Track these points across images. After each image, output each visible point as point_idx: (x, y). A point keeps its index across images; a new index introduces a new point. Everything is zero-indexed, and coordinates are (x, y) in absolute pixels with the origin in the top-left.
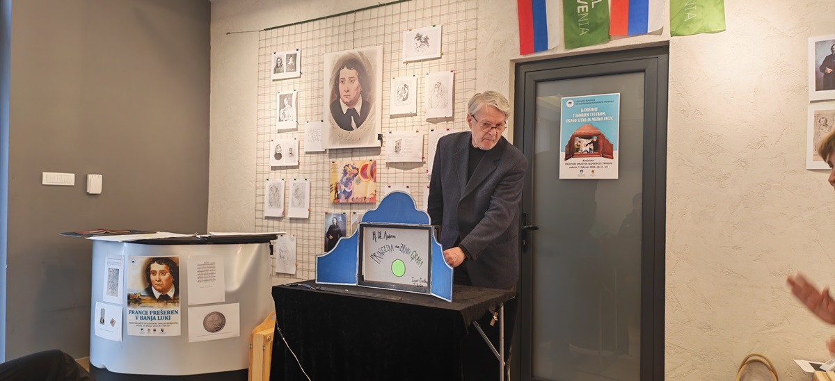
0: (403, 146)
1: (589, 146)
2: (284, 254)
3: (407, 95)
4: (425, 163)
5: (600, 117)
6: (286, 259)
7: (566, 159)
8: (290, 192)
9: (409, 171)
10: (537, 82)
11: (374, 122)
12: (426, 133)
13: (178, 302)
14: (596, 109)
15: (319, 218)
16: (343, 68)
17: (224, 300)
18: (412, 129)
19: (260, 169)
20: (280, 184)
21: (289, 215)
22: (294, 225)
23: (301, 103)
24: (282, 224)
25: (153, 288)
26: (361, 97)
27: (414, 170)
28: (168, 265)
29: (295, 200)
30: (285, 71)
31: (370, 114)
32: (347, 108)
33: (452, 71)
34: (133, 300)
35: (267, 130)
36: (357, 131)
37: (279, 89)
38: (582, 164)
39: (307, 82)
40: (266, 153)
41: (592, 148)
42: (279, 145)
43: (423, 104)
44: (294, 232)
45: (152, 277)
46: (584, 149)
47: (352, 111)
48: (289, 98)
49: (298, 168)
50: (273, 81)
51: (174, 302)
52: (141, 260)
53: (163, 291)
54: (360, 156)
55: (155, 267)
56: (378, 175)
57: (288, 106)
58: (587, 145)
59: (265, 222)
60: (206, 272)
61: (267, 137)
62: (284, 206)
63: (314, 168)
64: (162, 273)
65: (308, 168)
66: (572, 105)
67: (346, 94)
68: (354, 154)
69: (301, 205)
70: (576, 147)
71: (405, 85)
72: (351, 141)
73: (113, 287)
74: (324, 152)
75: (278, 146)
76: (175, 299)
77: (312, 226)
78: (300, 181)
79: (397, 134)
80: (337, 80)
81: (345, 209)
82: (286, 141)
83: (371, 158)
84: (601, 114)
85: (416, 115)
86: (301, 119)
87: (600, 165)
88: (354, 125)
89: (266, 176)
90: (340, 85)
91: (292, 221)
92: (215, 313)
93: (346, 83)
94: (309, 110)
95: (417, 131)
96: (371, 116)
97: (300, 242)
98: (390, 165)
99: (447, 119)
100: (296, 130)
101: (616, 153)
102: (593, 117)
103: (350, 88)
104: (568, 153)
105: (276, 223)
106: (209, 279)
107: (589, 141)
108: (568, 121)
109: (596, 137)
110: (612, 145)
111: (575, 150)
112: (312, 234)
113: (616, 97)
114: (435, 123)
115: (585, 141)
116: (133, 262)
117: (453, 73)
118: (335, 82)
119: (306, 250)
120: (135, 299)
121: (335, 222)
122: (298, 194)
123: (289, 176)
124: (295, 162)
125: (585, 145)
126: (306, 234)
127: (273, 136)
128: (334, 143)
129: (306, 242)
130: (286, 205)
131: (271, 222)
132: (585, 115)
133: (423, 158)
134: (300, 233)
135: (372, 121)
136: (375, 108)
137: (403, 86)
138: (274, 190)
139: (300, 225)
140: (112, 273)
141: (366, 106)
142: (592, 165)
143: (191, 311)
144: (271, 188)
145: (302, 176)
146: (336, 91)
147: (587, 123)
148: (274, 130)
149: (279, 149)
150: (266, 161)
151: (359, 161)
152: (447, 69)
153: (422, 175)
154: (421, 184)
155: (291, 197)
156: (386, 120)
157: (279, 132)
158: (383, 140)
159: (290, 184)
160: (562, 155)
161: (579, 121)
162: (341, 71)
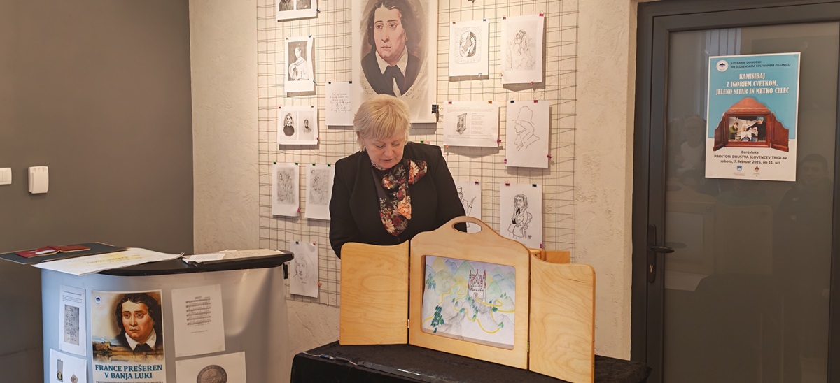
0: (468, 123)
1: (751, 131)
2: (302, 269)
3: (475, 49)
4: (501, 148)
5: (769, 87)
6: (304, 276)
7: (716, 149)
8: (308, 182)
9: (479, 159)
10: (672, 32)
11: (426, 87)
12: (503, 104)
13: (162, 354)
14: (763, 76)
16: (379, 6)
17: (224, 349)
18: (483, 99)
19: (264, 147)
20: (292, 170)
21: (307, 215)
22: (314, 229)
23: (320, 55)
24: (297, 226)
25: (126, 334)
26: (406, 50)
27: (485, 158)
28: (146, 303)
29: (316, 195)
30: (295, 8)
31: (420, 75)
32: (387, 65)
33: (541, 15)
34: (100, 351)
35: (272, 91)
37: (287, 33)
38: (740, 156)
39: (326, 24)
40: (272, 125)
41: (756, 133)
42: (289, 114)
43: (498, 62)
44: (315, 239)
45: (125, 320)
46: (743, 134)
47: (393, 71)
48: (303, 48)
49: (318, 148)
50: (279, 21)
51: (156, 355)
52: (109, 297)
53: (141, 339)
55: (129, 306)
57: (300, 59)
58: (748, 129)
59: (274, 223)
60: (198, 312)
61: (272, 103)
62: (300, 201)
63: (340, 149)
64: (139, 314)
65: (331, 149)
67: (386, 44)
70: (732, 131)
71: (472, 34)
73: (73, 332)
75: (289, 116)
76: (157, 351)
78: (322, 167)
79: (461, 105)
80: (371, 25)
82: (300, 110)
83: (423, 138)
84: (771, 83)
85: (487, 77)
86: (321, 79)
87: (768, 160)
88: (396, 89)
89: (273, 158)
90: (376, 30)
91: (313, 223)
92: (212, 367)
93: (384, 28)
94: (331, 66)
95: (490, 102)
96: (421, 79)
97: (323, 253)
98: (450, 149)
99: (534, 86)
100: (313, 93)
101: (793, 143)
102: (758, 87)
103: (390, 35)
104: (718, 140)
105: (289, 224)
106: (202, 320)
107: (752, 123)
108: (719, 92)
109: (762, 118)
110: (788, 130)
111: (730, 136)
113: (795, 58)
114: (516, 90)
115: (745, 124)
116: (98, 299)
117: (543, 18)
118: (368, 27)
119: (331, 265)
120: (103, 350)
122: (318, 185)
123: (305, 159)
124: (313, 139)
125: (745, 129)
127: (280, 101)
130: (302, 199)
131: (281, 223)
132: (745, 84)
133: (499, 141)
134: (323, 240)
135: (424, 84)
136: (426, 67)
137: (467, 34)
138: (285, 180)
139: (322, 229)
140: (70, 313)
141: (415, 63)
142: (756, 160)
143: (180, 366)
144: (280, 175)
145: (323, 160)
146: (369, 40)
147: (748, 96)
148: (282, 92)
149: (290, 120)
150: (272, 136)
152: (534, 12)
153: (497, 166)
154: (497, 180)
155: (308, 188)
156: (444, 84)
157: (289, 95)
158: (440, 113)
159: (307, 171)
160: (710, 142)
161: (736, 92)
162: (377, 10)
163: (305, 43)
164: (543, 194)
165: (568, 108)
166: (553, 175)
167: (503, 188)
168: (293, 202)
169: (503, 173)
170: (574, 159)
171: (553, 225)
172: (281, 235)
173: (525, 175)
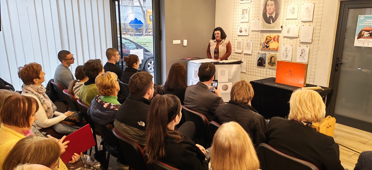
0: (291, 30)
1: (368, 35)
3: (294, 12)
4: (299, 37)
7: (358, 39)
8: (245, 44)
9: (293, 40)
10: (349, 8)
11: (280, 21)
12: (301, 26)
15: (255, 54)
17: (228, 81)
18: (295, 25)
19: (234, 35)
20: (241, 41)
21: (244, 53)
22: (246, 56)
23: (251, 12)
24: (241, 55)
26: (275, 12)
27: (294, 40)
29: (247, 47)
30: (245, 0)
31: (278, 18)
32: (269, 15)
33: (314, 3)
35: (237, 22)
36: (272, 24)
37: (242, 7)
38: (364, 41)
39: (253, 4)
40: (236, 30)
41: (369, 35)
43: (300, 15)
44: (246, 58)
47: (271, 17)
48: (246, 11)
49: (248, 36)
50: (240, 3)
54: (273, 33)
56: (279, 41)
57: (245, 13)
59: (235, 54)
60: (223, 73)
61: (237, 24)
63: (254, 36)
65: (252, 36)
66: (363, 18)
67: (269, 10)
68: (271, 32)
69: (249, 49)
71: (294, 8)
72: (270, 28)
74: (259, 31)
75: (241, 28)
77: (253, 57)
78: (249, 41)
79: (289, 26)
80: (266, 5)
81: (266, 52)
82: (244, 26)
83: (278, 34)
85: (297, 19)
86: (250, 18)
88: (271, 22)
89: (236, 38)
90: (267, 7)
92: (225, 85)
93: (269, 6)
94: (254, 15)
95: (297, 25)
97: (248, 62)
98: (284, 37)
99: (310, 22)
100: (248, 22)
103: (271, 8)
104: (359, 37)
105: (239, 55)
106: (224, 75)
108: (360, 24)
111: (362, 36)
112: (253, 60)
114: (304, 23)
117: (314, 4)
119: (250, 65)
121: (262, 56)
122: (248, 45)
123: (245, 39)
124: (247, 34)
125: (366, 34)
126: (250, 59)
127: (239, 24)
128: (263, 28)
129: (250, 62)
130: (243, 49)
131: (237, 54)
132: (368, 22)
133: (298, 35)
134: (248, 59)
138: (239, 43)
139: (248, 56)
140: (195, 72)
141: (277, 15)
142: (368, 42)
144: (238, 43)
145: (250, 39)
146: (265, 9)
147: (368, 26)
148: (240, 22)
150: (236, 33)
151: (273, 35)
152: (311, 3)
153: (297, 42)
154: (297, 45)
155: (245, 46)
156: (285, 20)
157: (241, 23)
158: (283, 28)
159: (245, 42)
160: (356, 37)
161: (365, 25)
162: (268, 1)
163: (247, 9)
164: (309, 49)
165: (319, 27)
166: (312, 44)
167: (298, 47)
168: (241, 49)
169: (299, 44)
170: (319, 40)
171: (311, 57)
172: (237, 57)
173: (305, 44)
